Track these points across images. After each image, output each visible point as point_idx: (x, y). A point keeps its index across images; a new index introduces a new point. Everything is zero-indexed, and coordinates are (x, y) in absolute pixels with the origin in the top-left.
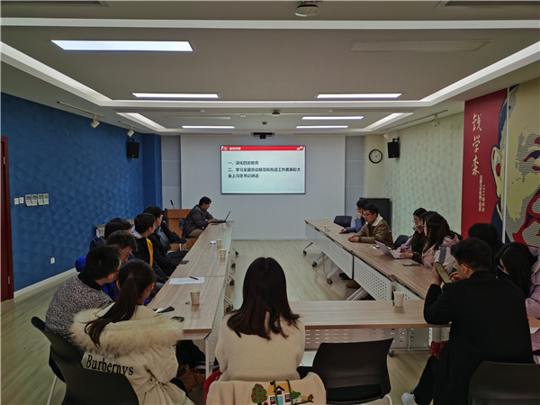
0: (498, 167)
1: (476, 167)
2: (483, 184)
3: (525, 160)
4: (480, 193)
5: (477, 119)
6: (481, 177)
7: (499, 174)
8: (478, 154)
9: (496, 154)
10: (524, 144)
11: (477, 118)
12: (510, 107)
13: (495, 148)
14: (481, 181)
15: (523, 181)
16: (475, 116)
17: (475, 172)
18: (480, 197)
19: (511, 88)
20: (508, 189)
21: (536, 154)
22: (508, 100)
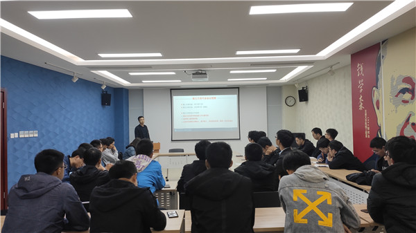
0: (378, 102)
1: (362, 104)
2: (367, 116)
3: (397, 96)
5: (360, 67)
7: (378, 109)
8: (362, 94)
9: (376, 93)
10: (395, 83)
12: (383, 56)
13: (374, 88)
15: (396, 112)
16: (359, 65)
17: (361, 107)
18: (366, 127)
19: (383, 42)
20: (386, 119)
21: (403, 91)
22: (381, 51)
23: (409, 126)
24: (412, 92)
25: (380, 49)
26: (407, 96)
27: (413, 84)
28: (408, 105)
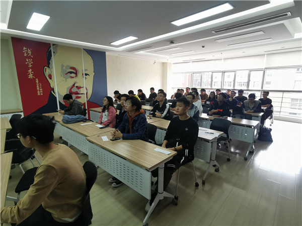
1: (32, 75)
2: (39, 82)
3: (66, 74)
4: (38, 87)
5: (27, 50)
6: (37, 79)
7: (51, 78)
8: (31, 68)
9: (48, 70)
10: (64, 68)
12: (54, 52)
13: (46, 67)
14: (37, 81)
15: (66, 81)
16: (24, 48)
17: (31, 76)
18: (38, 89)
19: (53, 45)
21: (71, 73)
22: (52, 48)
23: (75, 88)
24: (76, 74)
25: (50, 47)
26: (73, 75)
27: (76, 71)
28: (73, 79)
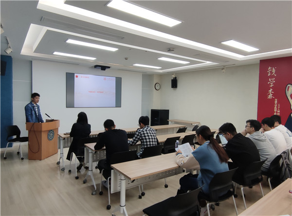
2: (278, 103)
4: (275, 108)
6: (276, 100)
8: (272, 88)
11: (272, 69)
13: (289, 85)
16: (270, 68)
17: (270, 96)
